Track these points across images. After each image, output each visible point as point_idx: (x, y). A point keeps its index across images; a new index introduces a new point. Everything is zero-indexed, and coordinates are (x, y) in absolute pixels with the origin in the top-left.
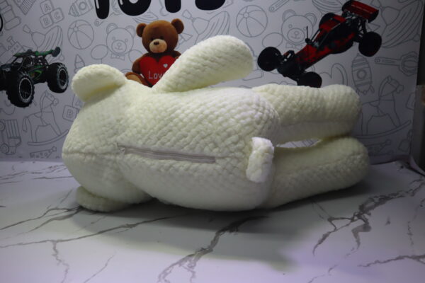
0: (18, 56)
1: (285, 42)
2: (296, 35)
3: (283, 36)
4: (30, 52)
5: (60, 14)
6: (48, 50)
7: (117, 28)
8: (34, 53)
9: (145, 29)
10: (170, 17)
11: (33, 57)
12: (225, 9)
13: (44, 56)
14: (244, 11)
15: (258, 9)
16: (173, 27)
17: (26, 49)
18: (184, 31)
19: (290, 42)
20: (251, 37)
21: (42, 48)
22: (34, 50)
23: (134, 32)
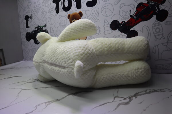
0: (36, 28)
1: (121, 17)
2: (126, 14)
3: (120, 15)
4: (39, 26)
5: (46, 13)
6: (43, 25)
7: (62, 16)
8: (40, 27)
9: (70, 16)
10: (78, 11)
11: (40, 28)
12: (97, 6)
13: (42, 27)
14: (104, 6)
15: (110, 4)
16: (79, 15)
17: (38, 25)
18: (83, 16)
19: (123, 18)
20: (107, 16)
21: (41, 25)
22: (40, 26)
23: (67, 17)
